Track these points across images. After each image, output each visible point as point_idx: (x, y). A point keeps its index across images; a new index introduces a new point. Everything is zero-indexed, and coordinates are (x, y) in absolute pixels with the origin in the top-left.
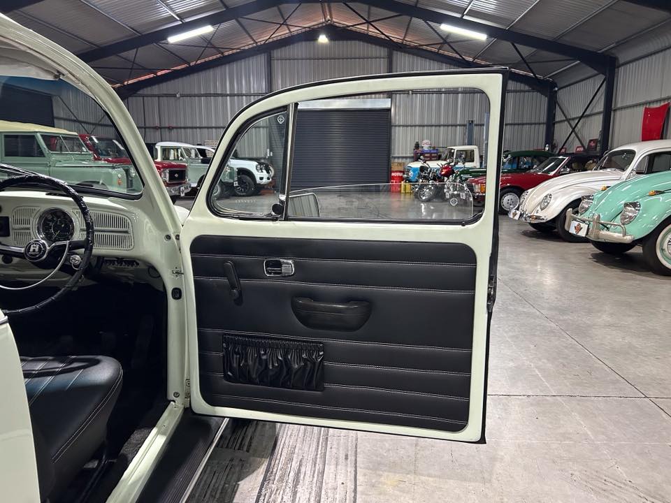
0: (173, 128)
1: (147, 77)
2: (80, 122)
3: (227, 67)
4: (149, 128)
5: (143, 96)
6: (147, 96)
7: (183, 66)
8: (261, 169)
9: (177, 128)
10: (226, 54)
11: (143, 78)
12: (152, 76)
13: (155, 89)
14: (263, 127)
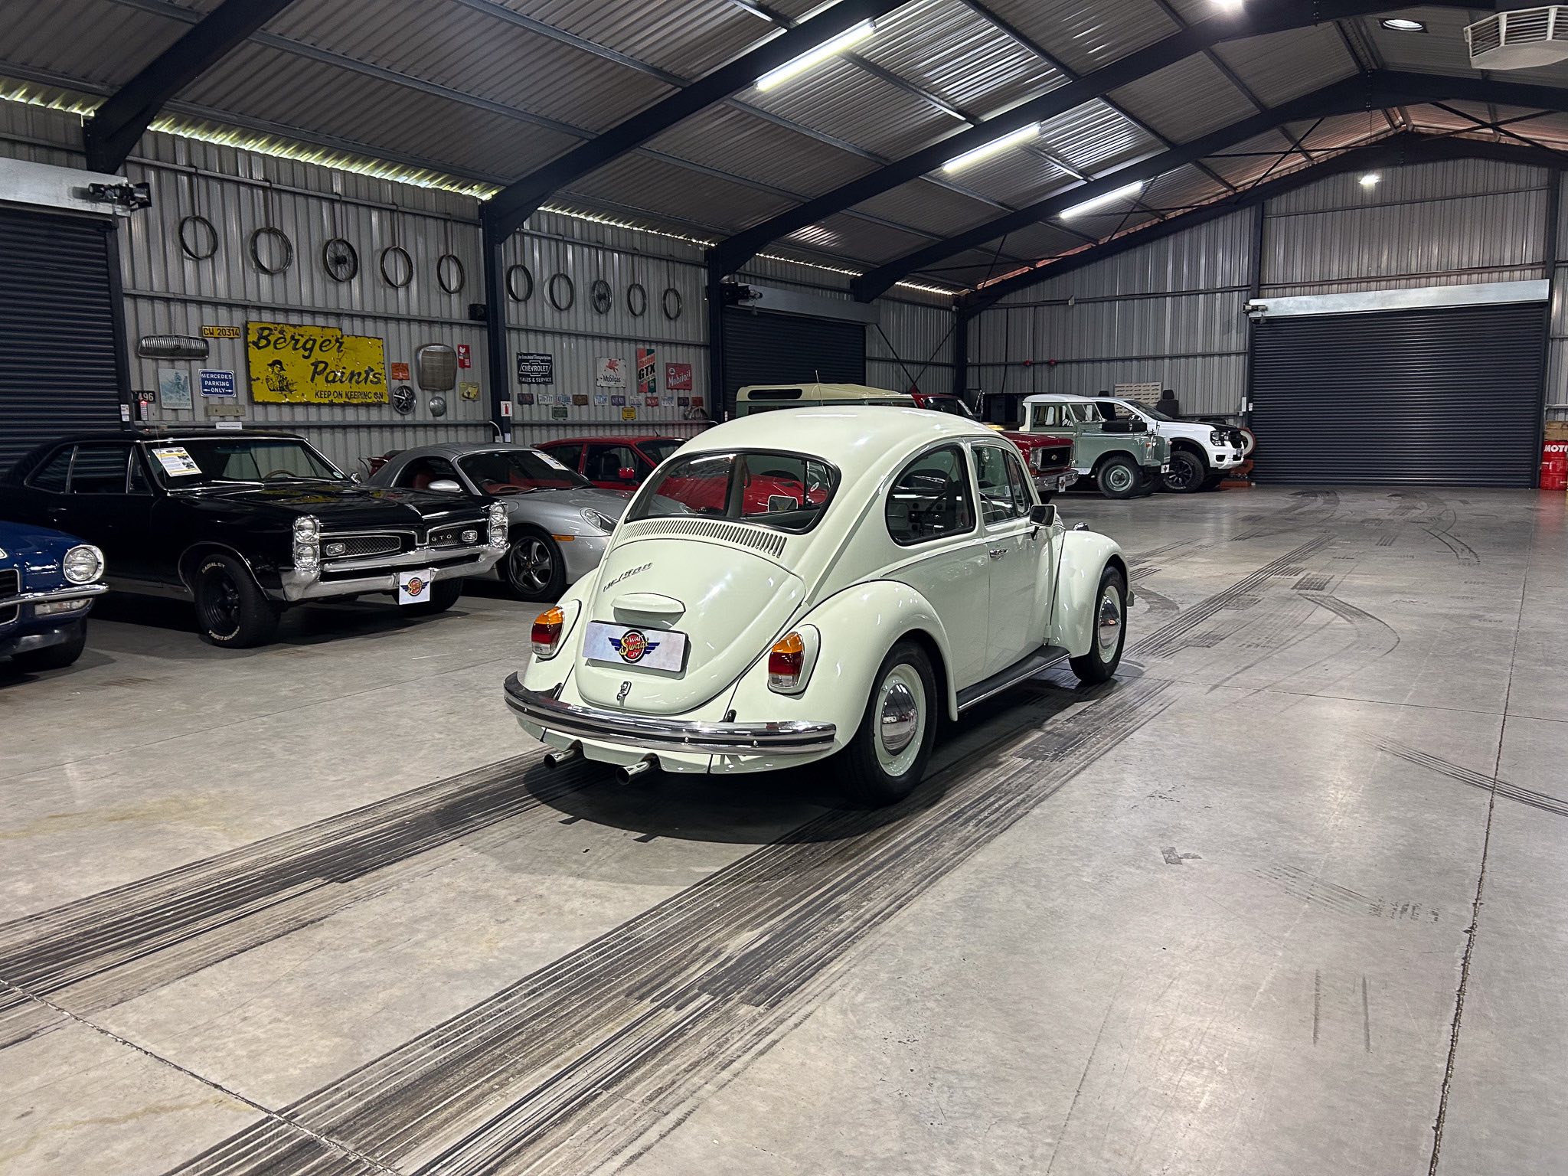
0: (1057, 363)
1: (1018, 272)
2: (902, 362)
3: (1171, 241)
4: (1014, 364)
5: (1007, 307)
6: (1016, 306)
7: (1085, 248)
8: (1222, 440)
9: (1063, 362)
10: (1172, 215)
11: (1010, 275)
12: (1026, 269)
13: (1030, 294)
14: (1238, 354)
